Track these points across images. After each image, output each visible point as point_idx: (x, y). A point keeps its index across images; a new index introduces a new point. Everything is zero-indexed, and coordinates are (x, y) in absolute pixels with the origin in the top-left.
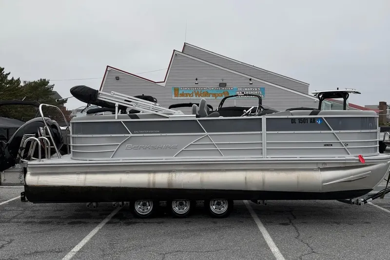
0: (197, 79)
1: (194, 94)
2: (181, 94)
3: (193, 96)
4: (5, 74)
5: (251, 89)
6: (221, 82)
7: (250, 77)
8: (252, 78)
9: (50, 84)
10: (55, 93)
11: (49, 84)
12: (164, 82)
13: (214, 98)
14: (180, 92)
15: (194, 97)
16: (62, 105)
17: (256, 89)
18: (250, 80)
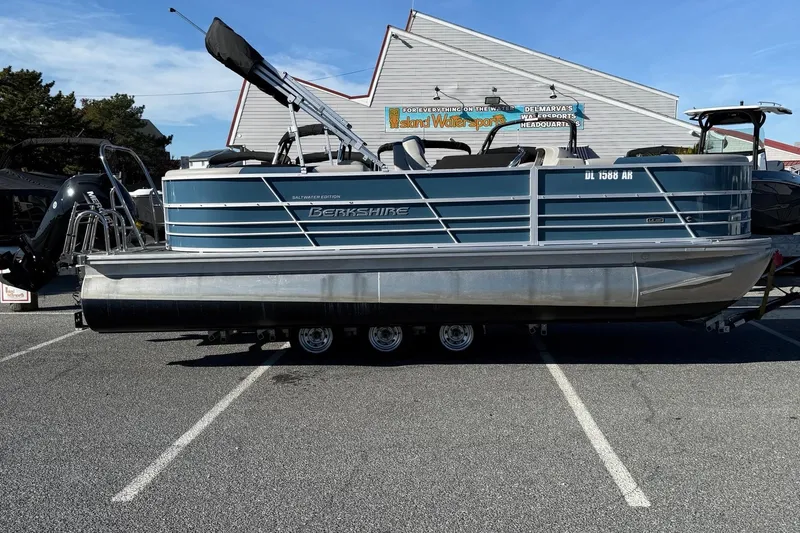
0: (437, 90)
1: (431, 122)
2: (403, 122)
3: (428, 126)
4: (43, 84)
5: (553, 109)
6: (491, 93)
7: (551, 83)
8: (556, 84)
9: (136, 105)
10: (146, 123)
11: (133, 106)
12: (368, 96)
13: (474, 129)
14: (403, 117)
15: (432, 128)
16: (161, 149)
17: (564, 108)
18: (552, 88)
